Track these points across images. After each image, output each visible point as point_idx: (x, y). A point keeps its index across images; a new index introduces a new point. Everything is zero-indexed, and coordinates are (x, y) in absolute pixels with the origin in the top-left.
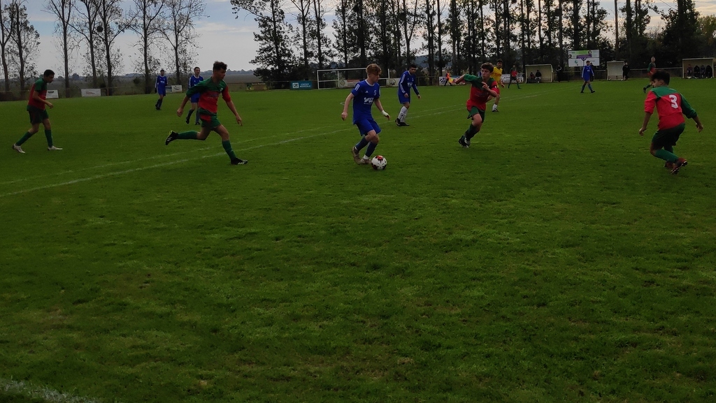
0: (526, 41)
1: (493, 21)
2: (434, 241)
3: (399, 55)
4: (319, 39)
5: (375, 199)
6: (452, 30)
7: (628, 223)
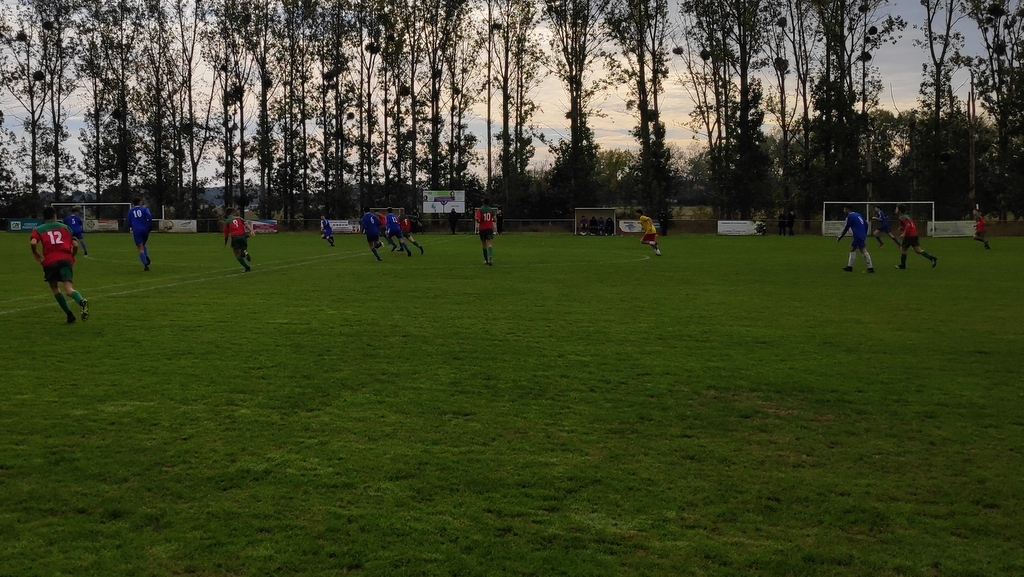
0: (366, 174)
1: (320, 143)
2: (208, 473)
3: (181, 185)
4: (57, 155)
5: (124, 409)
6: (261, 153)
7: (484, 444)
